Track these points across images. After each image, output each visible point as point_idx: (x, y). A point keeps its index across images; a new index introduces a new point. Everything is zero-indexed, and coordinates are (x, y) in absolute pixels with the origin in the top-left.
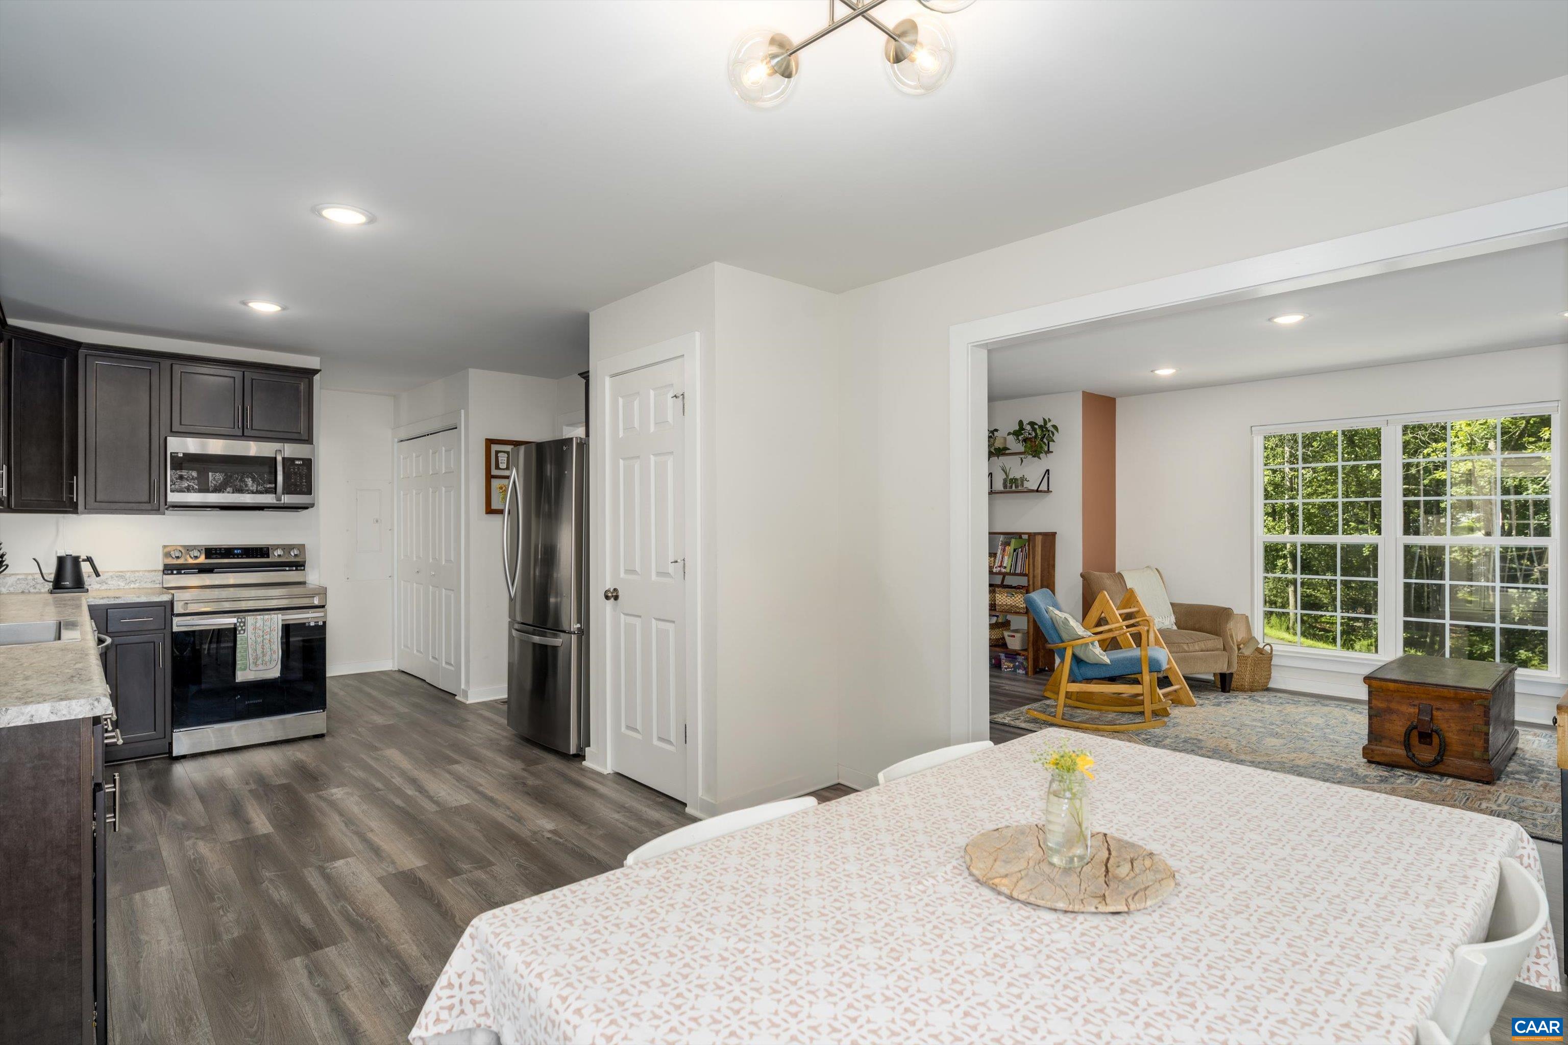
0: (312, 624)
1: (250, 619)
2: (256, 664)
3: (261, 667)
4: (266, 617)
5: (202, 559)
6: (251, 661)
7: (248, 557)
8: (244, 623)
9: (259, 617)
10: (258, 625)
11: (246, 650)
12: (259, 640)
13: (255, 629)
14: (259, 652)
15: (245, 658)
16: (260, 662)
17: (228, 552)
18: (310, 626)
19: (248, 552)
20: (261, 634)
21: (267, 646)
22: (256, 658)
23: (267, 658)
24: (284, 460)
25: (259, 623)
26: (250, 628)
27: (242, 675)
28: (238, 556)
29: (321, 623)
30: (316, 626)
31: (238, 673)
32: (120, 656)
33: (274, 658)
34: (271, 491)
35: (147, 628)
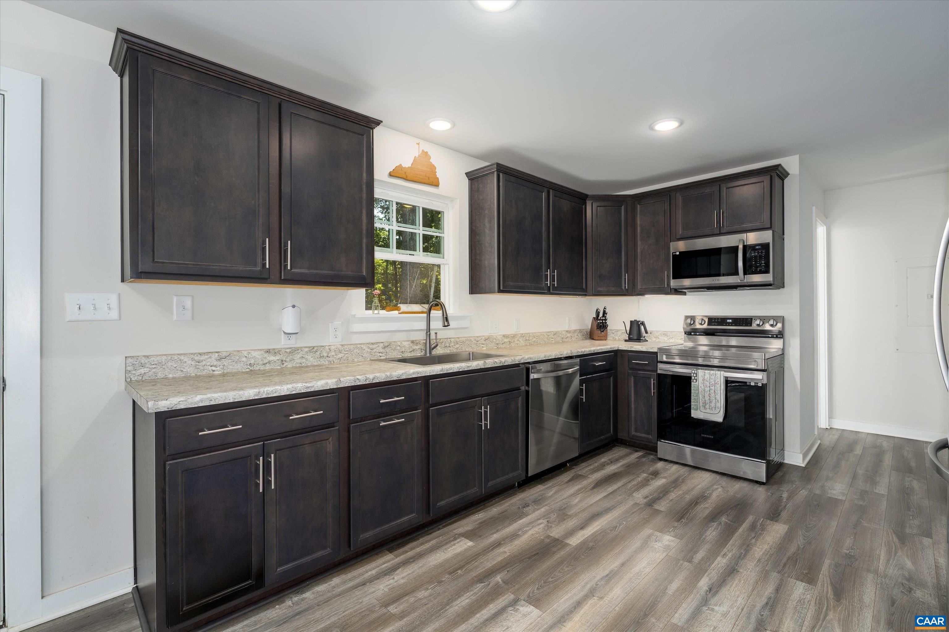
0: (753, 384)
1: (700, 372)
2: (705, 407)
3: (708, 411)
4: (712, 372)
5: (705, 325)
6: (701, 404)
7: (738, 325)
8: (696, 374)
9: (706, 371)
10: (706, 377)
11: (697, 395)
12: (707, 389)
13: (704, 380)
14: (707, 398)
15: (697, 401)
16: (707, 406)
17: (722, 321)
18: (750, 386)
19: (737, 321)
20: (708, 385)
21: (713, 395)
22: (705, 403)
23: (713, 405)
24: (745, 247)
25: (707, 376)
26: (700, 379)
27: (696, 414)
28: (729, 324)
29: (760, 385)
30: (756, 387)
31: (692, 411)
32: (635, 383)
33: (718, 405)
34: (736, 273)
35: (646, 368)
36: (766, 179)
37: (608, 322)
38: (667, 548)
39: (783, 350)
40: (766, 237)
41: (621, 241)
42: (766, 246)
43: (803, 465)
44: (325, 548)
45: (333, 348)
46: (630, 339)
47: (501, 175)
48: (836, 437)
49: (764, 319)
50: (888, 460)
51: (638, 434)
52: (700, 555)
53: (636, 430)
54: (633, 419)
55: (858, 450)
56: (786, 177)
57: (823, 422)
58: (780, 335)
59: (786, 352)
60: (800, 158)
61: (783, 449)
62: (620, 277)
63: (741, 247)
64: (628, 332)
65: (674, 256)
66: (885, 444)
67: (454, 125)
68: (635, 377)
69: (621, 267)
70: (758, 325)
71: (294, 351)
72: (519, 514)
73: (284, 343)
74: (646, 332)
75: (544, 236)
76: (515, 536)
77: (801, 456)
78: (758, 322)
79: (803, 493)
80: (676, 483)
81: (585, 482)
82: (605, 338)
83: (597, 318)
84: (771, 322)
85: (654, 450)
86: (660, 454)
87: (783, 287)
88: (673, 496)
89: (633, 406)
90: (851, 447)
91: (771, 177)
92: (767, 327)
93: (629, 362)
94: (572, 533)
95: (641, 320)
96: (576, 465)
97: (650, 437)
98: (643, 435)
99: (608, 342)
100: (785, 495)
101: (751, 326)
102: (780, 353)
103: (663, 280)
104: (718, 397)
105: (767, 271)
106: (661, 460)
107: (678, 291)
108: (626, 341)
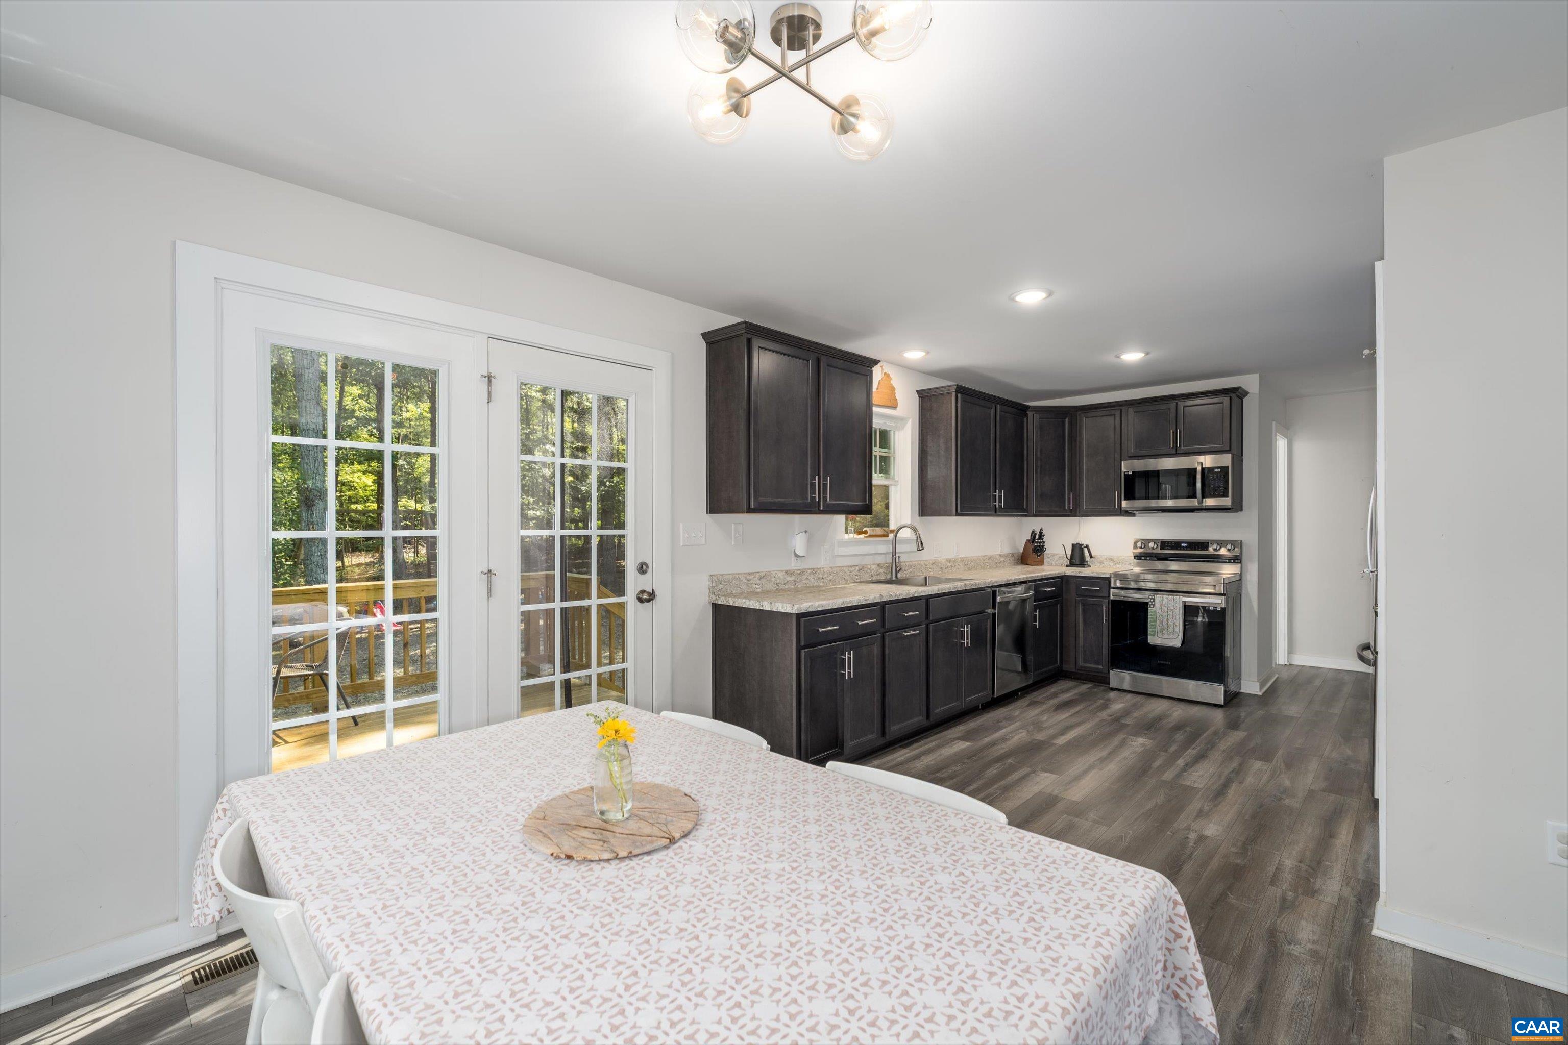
0: (1212, 608)
1: (1158, 597)
2: (1162, 633)
3: (1166, 636)
4: (1170, 597)
5: (1159, 551)
6: (1159, 630)
7: (1191, 549)
8: (1154, 599)
9: (1164, 597)
10: (1164, 603)
11: (1155, 621)
12: (1165, 614)
13: (1161, 605)
14: (1165, 624)
15: (1154, 627)
16: (1165, 632)
17: (1176, 545)
18: (1209, 610)
19: (1193, 545)
20: (1166, 610)
21: (1171, 620)
22: (1163, 629)
23: (1171, 630)
24: (1203, 469)
25: (1165, 601)
26: (1158, 604)
27: (1152, 640)
28: (1184, 548)
29: (1219, 609)
30: (1215, 611)
31: (1149, 637)
32: (1084, 611)
33: (1176, 630)
34: (1194, 496)
35: (1097, 594)
36: (1226, 400)
37: (1046, 545)
38: (1143, 745)
39: (1241, 575)
40: (1226, 460)
41: (1064, 457)
42: (1224, 470)
43: (1260, 694)
44: (872, 733)
45: (826, 570)
46: (1072, 564)
47: (959, 395)
48: (1296, 672)
49: (1222, 544)
50: (1347, 689)
51: (1088, 665)
52: (1173, 748)
53: (1085, 661)
54: (1081, 649)
55: (1317, 683)
56: (1245, 396)
57: (1281, 657)
58: (1236, 559)
59: (1243, 578)
60: (1260, 376)
61: (1239, 678)
62: (1064, 495)
63: (1199, 468)
64: (1069, 556)
65: (1126, 476)
66: (1347, 678)
67: (928, 353)
68: (1083, 604)
69: (1064, 486)
70: (1215, 550)
71: (802, 572)
72: (996, 727)
73: (794, 565)
74: (1091, 557)
75: (992, 455)
76: (1004, 739)
77: (1258, 684)
78: (1215, 546)
79: (1261, 713)
80: (1135, 706)
81: (1045, 707)
82: (1041, 563)
83: (1033, 540)
84: (1229, 547)
85: (1104, 681)
86: (1113, 683)
87: (1241, 510)
88: (1136, 714)
89: (1081, 635)
90: (1310, 681)
91: (1231, 398)
92: (1223, 551)
93: (1077, 588)
94: (1055, 737)
95: (1085, 543)
96: (1027, 693)
97: (1101, 667)
98: (1093, 666)
99: (1045, 567)
100: (1243, 714)
101: (1207, 549)
102: (1238, 578)
103: (1113, 501)
104: (1176, 622)
105: (1225, 495)
106: (1113, 689)
107: (1128, 513)
108: (1067, 566)
